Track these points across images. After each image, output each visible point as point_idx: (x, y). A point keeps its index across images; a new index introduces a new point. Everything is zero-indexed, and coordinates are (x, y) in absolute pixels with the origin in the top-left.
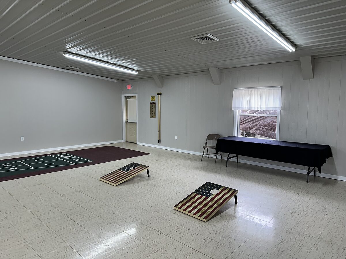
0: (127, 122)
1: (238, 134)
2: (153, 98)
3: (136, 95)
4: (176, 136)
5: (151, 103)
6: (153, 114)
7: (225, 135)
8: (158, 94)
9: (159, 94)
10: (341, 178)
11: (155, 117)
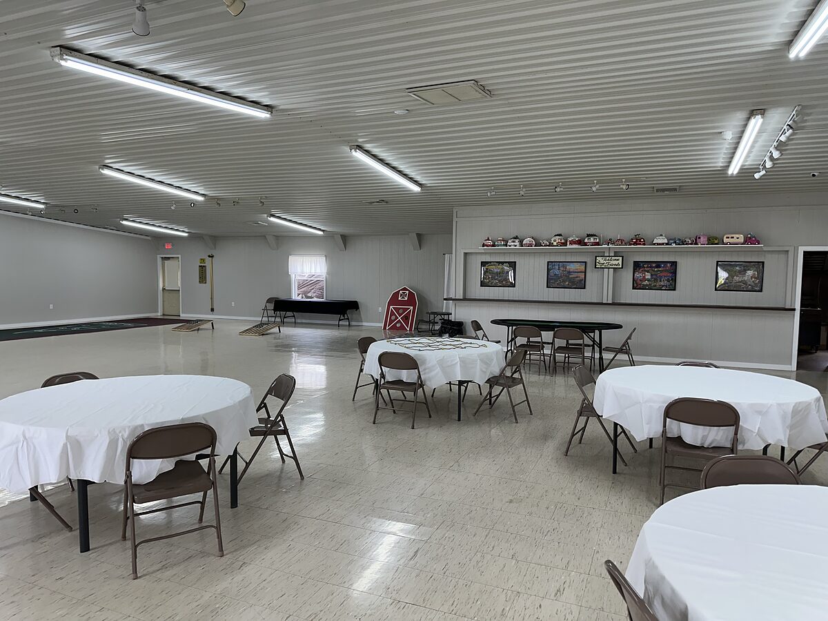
0: (164, 289)
1: (296, 296)
2: (203, 260)
3: (179, 256)
4: (233, 303)
5: (200, 266)
6: (203, 279)
7: (283, 297)
8: (209, 256)
9: (211, 256)
10: (364, 324)
11: (206, 283)
